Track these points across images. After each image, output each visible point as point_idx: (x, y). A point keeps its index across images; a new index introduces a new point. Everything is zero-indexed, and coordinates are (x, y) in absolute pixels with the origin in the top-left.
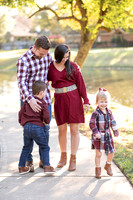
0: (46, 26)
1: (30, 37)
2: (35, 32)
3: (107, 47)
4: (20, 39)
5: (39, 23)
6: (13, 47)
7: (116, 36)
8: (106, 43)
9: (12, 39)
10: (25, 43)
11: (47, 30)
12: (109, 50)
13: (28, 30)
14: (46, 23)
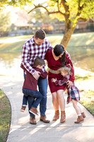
0: (39, 19)
1: (28, 27)
2: (31, 23)
3: (83, 32)
4: (21, 28)
5: (34, 17)
6: (16, 34)
7: (89, 24)
8: (82, 29)
9: (16, 29)
10: (24, 31)
11: (40, 21)
12: (85, 34)
13: (26, 22)
14: (39, 17)
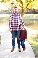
1: (8, 11)
7: (33, 11)
